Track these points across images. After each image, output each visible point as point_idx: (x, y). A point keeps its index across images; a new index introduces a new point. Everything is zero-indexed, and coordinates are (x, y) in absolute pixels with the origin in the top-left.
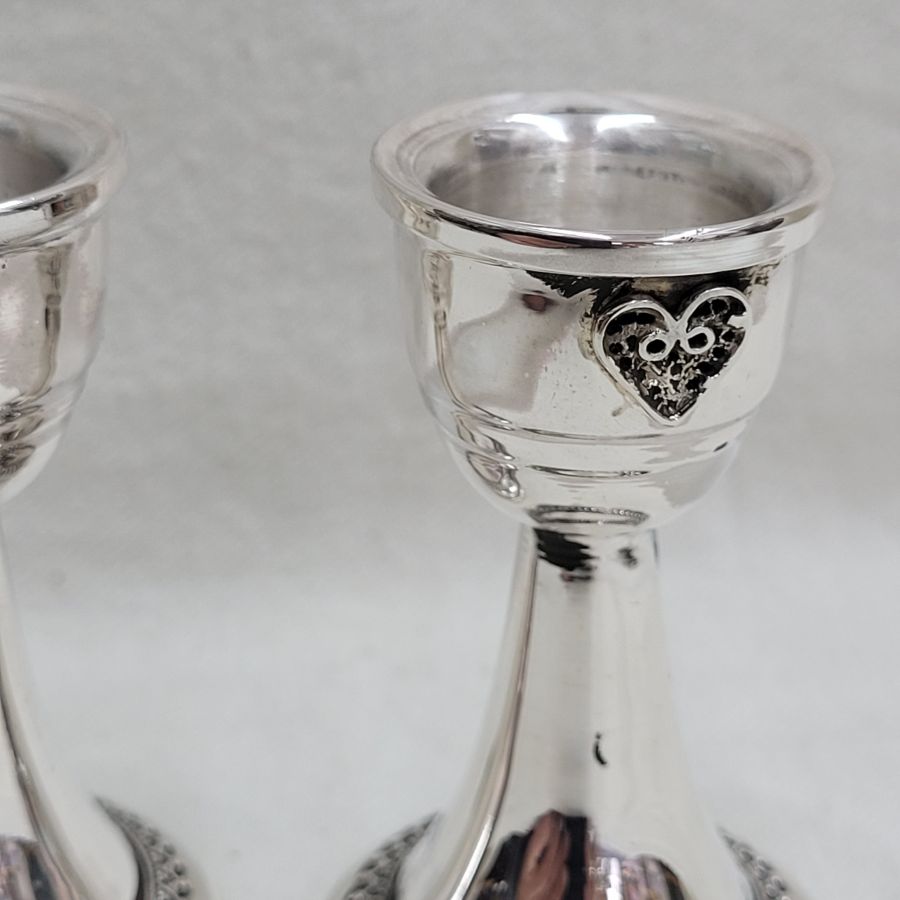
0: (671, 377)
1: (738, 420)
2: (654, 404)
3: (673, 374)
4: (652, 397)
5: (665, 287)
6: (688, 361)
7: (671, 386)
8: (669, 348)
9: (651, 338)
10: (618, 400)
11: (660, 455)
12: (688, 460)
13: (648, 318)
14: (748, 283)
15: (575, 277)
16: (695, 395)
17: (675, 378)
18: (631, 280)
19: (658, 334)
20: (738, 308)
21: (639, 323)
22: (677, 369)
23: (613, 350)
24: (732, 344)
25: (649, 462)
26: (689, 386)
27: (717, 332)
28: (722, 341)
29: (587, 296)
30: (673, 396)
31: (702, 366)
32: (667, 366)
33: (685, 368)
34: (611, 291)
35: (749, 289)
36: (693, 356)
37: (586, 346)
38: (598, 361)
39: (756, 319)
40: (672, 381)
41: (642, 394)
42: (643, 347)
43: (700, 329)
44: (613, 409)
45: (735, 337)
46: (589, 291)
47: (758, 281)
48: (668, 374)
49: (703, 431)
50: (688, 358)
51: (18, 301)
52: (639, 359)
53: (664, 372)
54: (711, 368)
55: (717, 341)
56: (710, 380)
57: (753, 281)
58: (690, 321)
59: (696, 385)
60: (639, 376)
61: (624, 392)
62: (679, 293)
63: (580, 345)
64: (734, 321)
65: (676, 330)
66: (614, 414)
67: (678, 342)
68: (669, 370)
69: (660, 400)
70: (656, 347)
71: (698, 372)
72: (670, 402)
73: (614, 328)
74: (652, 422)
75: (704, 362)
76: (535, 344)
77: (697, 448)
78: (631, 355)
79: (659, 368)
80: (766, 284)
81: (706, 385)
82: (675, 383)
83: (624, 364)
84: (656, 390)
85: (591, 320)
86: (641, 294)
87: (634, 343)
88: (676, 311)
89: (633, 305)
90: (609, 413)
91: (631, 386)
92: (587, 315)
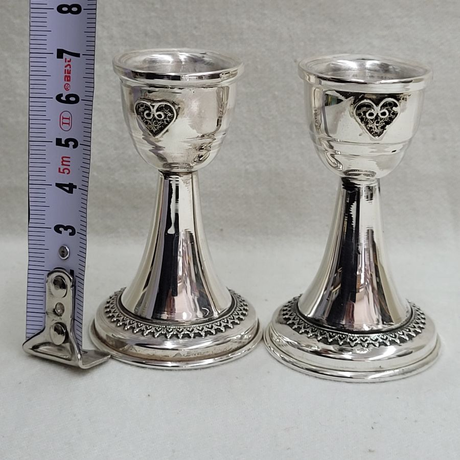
1: (399, 143)
2: (371, 132)
3: (377, 123)
4: (370, 130)
5: (374, 97)
6: (381, 120)
7: (376, 127)
8: (375, 115)
9: (369, 112)
10: (361, 131)
11: (374, 150)
12: (383, 153)
13: (369, 106)
14: (400, 99)
15: (348, 92)
16: (383, 131)
17: (377, 125)
18: (364, 94)
19: (372, 111)
20: (396, 105)
21: (367, 107)
22: (378, 122)
23: (359, 115)
24: (394, 116)
25: (371, 152)
26: (382, 128)
27: (389, 112)
28: (391, 115)
29: (352, 98)
30: (376, 130)
31: (385, 122)
32: (375, 121)
34: (358, 97)
35: (400, 101)
36: (383, 119)
37: (351, 113)
38: (355, 118)
39: (403, 110)
41: (367, 129)
42: (367, 114)
43: (385, 110)
45: (395, 114)
46: (352, 97)
47: (403, 99)
48: (375, 124)
49: (388, 144)
50: (381, 119)
52: (366, 118)
54: (388, 123)
55: (389, 115)
56: (387, 126)
57: (401, 99)
58: (381, 107)
59: (383, 128)
60: (366, 123)
61: (363, 128)
62: (378, 99)
63: (350, 113)
64: (394, 108)
65: (377, 110)
66: (360, 135)
67: (377, 114)
69: (373, 131)
70: (371, 114)
71: (384, 124)
72: (376, 132)
73: (359, 108)
74: (371, 139)
76: (337, 113)
77: (386, 150)
78: (364, 117)
79: (372, 121)
80: (406, 100)
81: (386, 128)
83: (362, 119)
84: (371, 128)
85: (352, 106)
86: (367, 99)
87: (365, 113)
88: (377, 104)
89: (365, 101)
90: (358, 134)
91: (363, 125)
92: (352, 104)
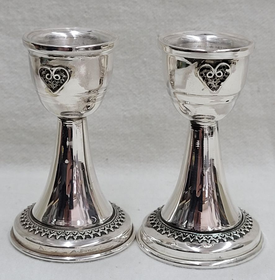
0: (214, 82)
1: (231, 95)
2: (210, 88)
3: (214, 81)
4: (210, 86)
5: (212, 62)
6: (217, 79)
8: (213, 75)
9: (209, 73)
10: (203, 87)
11: (213, 100)
12: (219, 103)
13: (209, 69)
14: (231, 63)
15: (193, 59)
16: (219, 86)
17: (215, 82)
18: (205, 60)
19: (211, 72)
20: (228, 68)
21: (207, 70)
22: (215, 81)
23: (201, 75)
24: (227, 76)
25: (211, 102)
26: (218, 84)
27: (224, 73)
28: (225, 75)
29: (196, 63)
30: (214, 86)
31: (220, 80)
32: (213, 79)
33: (217, 80)
34: (201, 62)
35: (231, 65)
36: (219, 78)
37: (196, 74)
38: (199, 78)
39: (233, 71)
40: (214, 83)
41: (207, 85)
42: (207, 74)
43: (220, 72)
44: (202, 89)
45: (228, 74)
46: (196, 62)
47: (233, 63)
48: (213, 81)
49: (223, 96)
50: (218, 78)
51: (85, 68)
52: (207, 77)
53: (212, 81)
54: (223, 80)
55: (223, 75)
56: (222, 83)
57: (232, 63)
58: (217, 70)
59: (219, 84)
60: (207, 81)
61: (204, 85)
62: (215, 63)
63: (195, 74)
64: (227, 70)
65: (214, 71)
66: (202, 90)
67: (215, 74)
68: (213, 80)
69: (212, 87)
70: (210, 75)
71: (220, 81)
72: (214, 88)
73: (201, 70)
74: (210, 92)
75: (221, 79)
76: (186, 74)
77: (222, 100)
78: (205, 76)
79: (211, 79)
80: (235, 64)
81: (221, 84)
82: (215, 84)
83: (204, 78)
84: (210, 85)
85: (197, 69)
86: (207, 63)
87: (206, 74)
88: (214, 67)
89: (206, 65)
90: (201, 90)
91: (204, 82)
92: (196, 68)
